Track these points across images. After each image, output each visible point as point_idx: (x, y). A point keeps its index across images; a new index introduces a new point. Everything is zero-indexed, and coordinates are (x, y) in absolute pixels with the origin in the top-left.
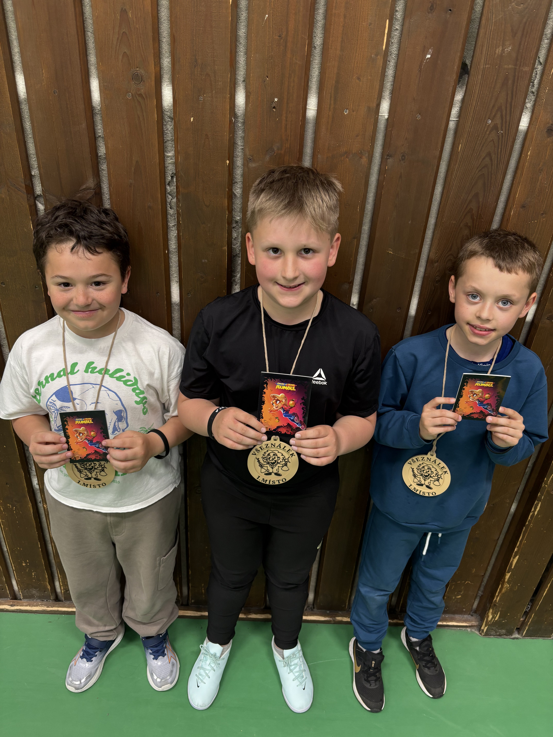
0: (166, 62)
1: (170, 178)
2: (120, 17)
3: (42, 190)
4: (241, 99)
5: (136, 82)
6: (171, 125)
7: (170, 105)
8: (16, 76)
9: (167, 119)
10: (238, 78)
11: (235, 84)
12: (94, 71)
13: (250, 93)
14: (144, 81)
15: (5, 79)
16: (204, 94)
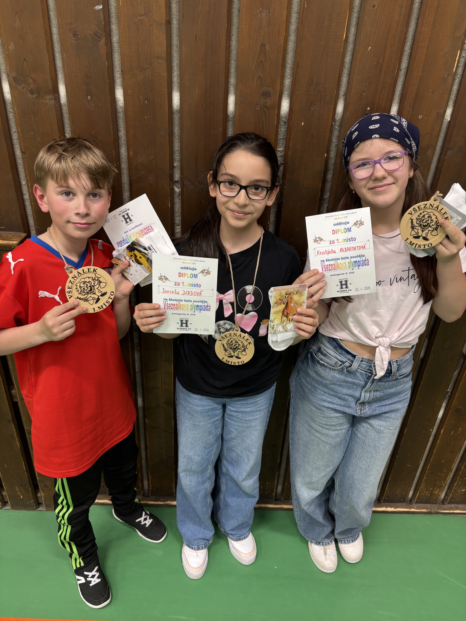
0: (287, 82)
2: (260, 50)
3: (181, 177)
4: (340, 108)
5: (265, 98)
6: (284, 128)
7: (286, 113)
8: (173, 93)
9: (282, 123)
10: (340, 93)
11: (338, 97)
12: (232, 89)
13: (349, 104)
14: (271, 97)
15: (166, 96)
16: (315, 105)
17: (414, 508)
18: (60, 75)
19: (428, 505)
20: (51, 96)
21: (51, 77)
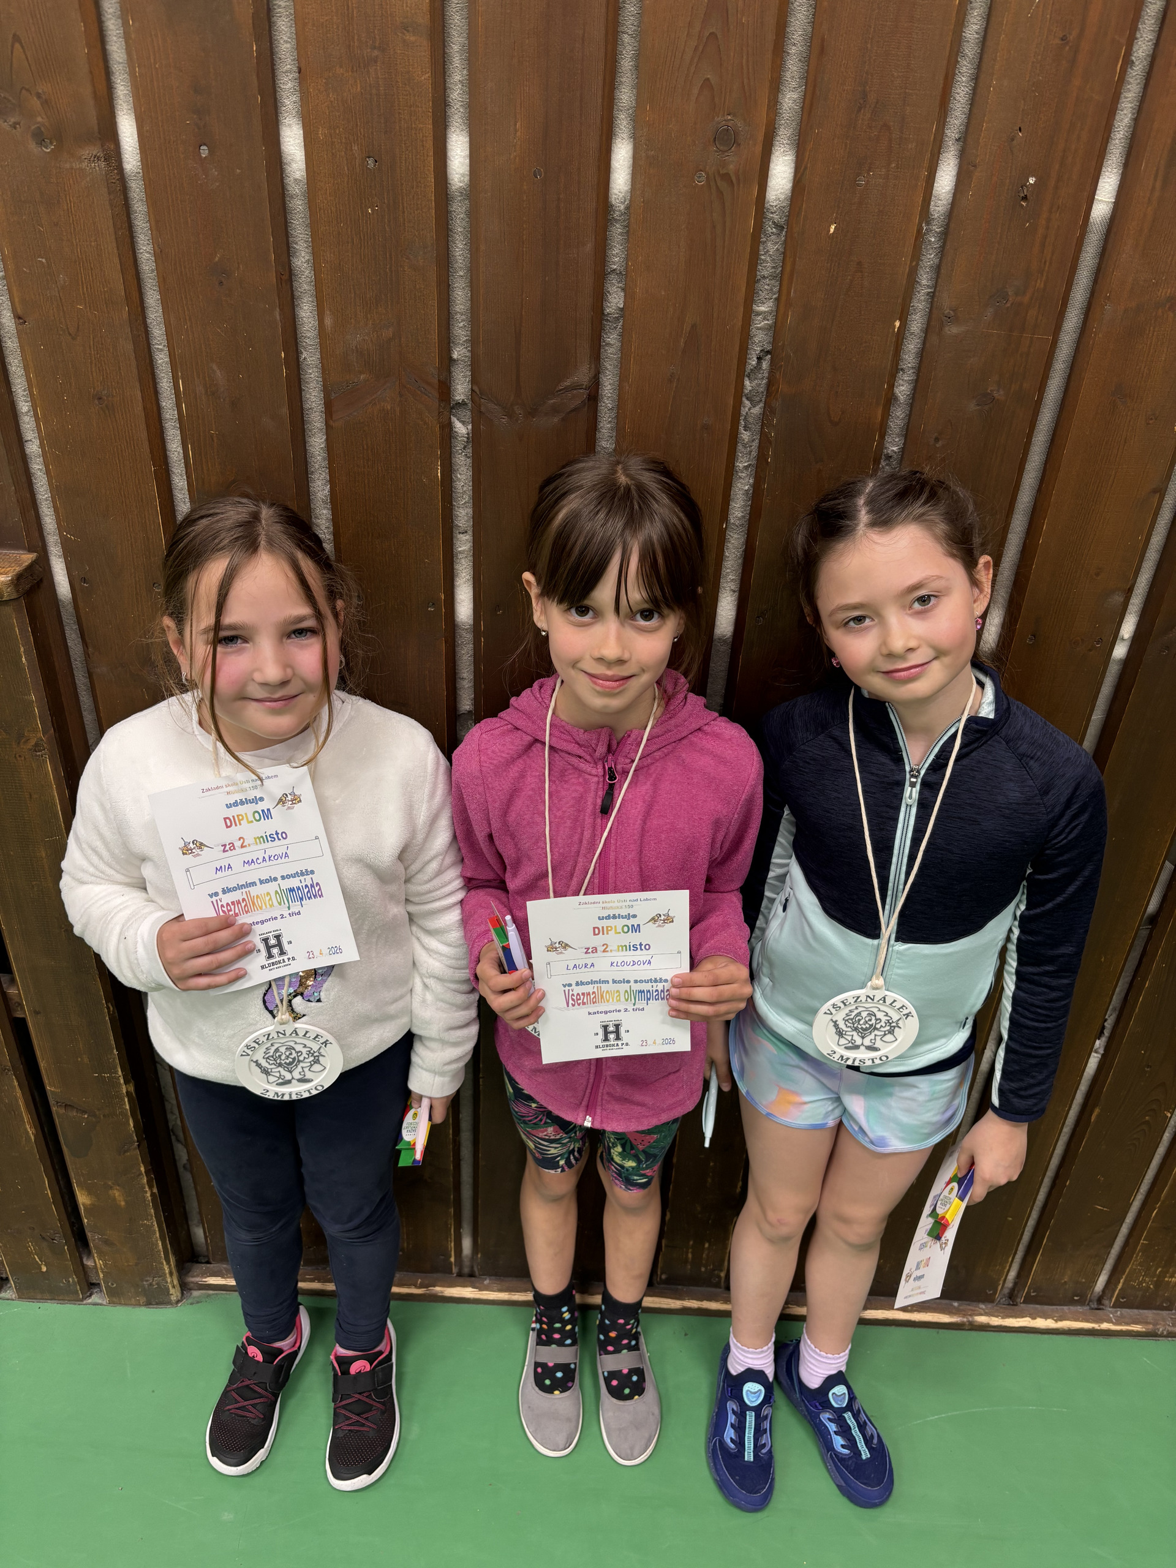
0: (790, 99)
1: (754, 362)
3: (472, 390)
4: (945, 180)
5: (721, 148)
6: (777, 243)
7: (782, 197)
8: (449, 136)
9: (770, 229)
10: (948, 132)
11: (940, 147)
12: (625, 123)
13: (975, 166)
14: (739, 145)
15: (429, 144)
16: (869, 170)
17: (1109, 1321)
18: (122, 88)
19: (1149, 1314)
20: (94, 150)
21: (95, 92)
